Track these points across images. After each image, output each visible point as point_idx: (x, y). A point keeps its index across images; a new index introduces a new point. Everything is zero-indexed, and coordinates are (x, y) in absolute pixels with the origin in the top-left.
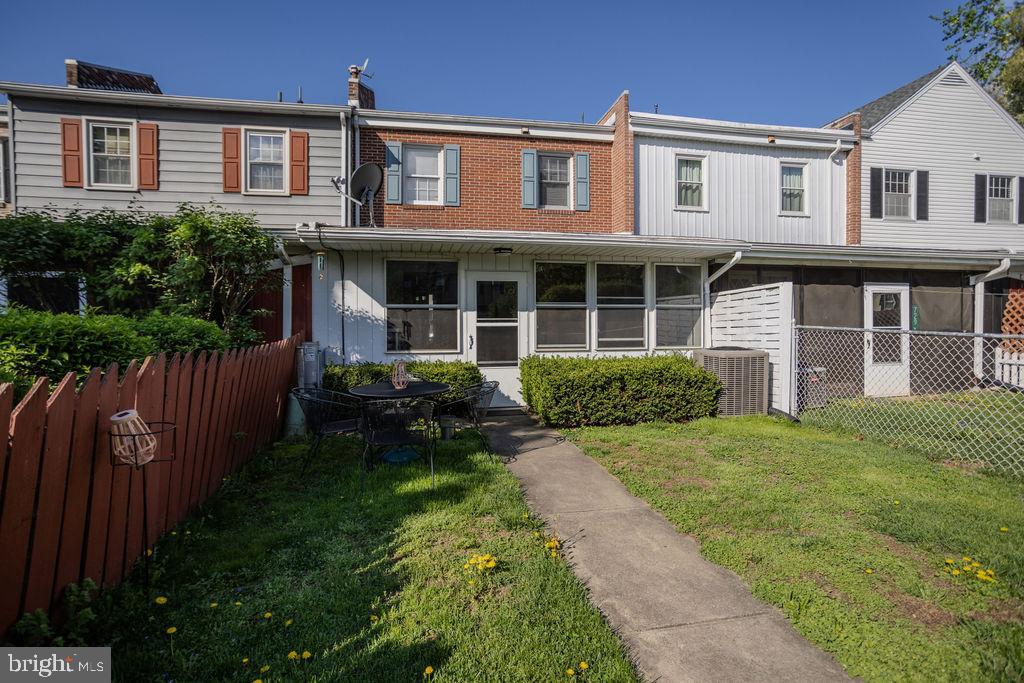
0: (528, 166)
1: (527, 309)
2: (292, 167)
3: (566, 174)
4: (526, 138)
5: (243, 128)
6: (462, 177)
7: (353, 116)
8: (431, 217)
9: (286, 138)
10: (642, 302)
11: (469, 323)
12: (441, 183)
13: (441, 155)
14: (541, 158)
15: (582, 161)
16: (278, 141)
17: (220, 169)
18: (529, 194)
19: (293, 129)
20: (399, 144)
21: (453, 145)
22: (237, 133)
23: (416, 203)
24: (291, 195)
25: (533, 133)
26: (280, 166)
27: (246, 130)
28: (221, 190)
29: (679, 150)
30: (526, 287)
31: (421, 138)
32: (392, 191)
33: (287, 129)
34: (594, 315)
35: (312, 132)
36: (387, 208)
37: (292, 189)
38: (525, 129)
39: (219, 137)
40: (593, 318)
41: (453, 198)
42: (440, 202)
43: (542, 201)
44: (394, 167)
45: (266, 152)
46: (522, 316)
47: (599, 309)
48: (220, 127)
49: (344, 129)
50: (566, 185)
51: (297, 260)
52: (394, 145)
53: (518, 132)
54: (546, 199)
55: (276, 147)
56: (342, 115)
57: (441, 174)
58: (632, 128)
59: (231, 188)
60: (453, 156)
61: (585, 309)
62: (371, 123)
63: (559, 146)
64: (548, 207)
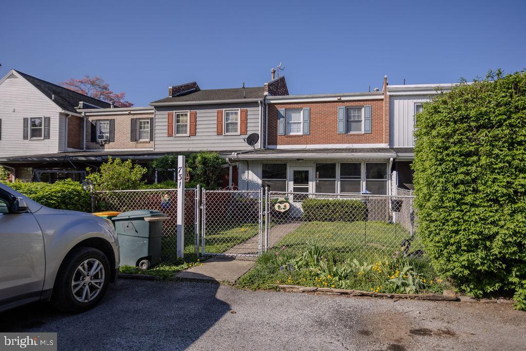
0: (341, 114)
1: (312, 181)
2: (241, 123)
3: (361, 116)
4: (339, 101)
5: (224, 109)
6: (310, 122)
7: (265, 100)
8: (297, 139)
9: (239, 112)
10: (360, 178)
11: (291, 185)
12: (302, 124)
13: (302, 112)
14: (347, 110)
15: (368, 109)
16: (236, 113)
17: (216, 126)
18: (341, 127)
19: (242, 109)
20: (284, 109)
21: (307, 107)
22: (222, 111)
23: (292, 134)
24: (240, 135)
25: (343, 99)
26: (237, 123)
27: (225, 110)
28: (216, 134)
29: (416, 101)
30: (312, 172)
31: (293, 106)
32: (281, 130)
33: (239, 109)
34: (339, 183)
35: (249, 109)
36: (278, 137)
37: (241, 132)
38: (339, 98)
39: (216, 114)
40: (338, 184)
41: (306, 131)
42: (301, 133)
43: (348, 129)
44: (282, 119)
45: (232, 118)
46: (310, 183)
47: (341, 181)
48: (216, 110)
49: (260, 107)
50: (361, 121)
51: (234, 164)
52: (282, 110)
53: (336, 99)
54: (351, 128)
55: (236, 116)
56: (259, 102)
57: (302, 121)
58: (388, 94)
59: (219, 133)
60: (307, 112)
61: (335, 181)
62: (272, 102)
63: (356, 104)
64: (351, 133)
